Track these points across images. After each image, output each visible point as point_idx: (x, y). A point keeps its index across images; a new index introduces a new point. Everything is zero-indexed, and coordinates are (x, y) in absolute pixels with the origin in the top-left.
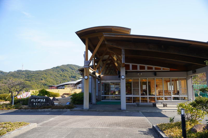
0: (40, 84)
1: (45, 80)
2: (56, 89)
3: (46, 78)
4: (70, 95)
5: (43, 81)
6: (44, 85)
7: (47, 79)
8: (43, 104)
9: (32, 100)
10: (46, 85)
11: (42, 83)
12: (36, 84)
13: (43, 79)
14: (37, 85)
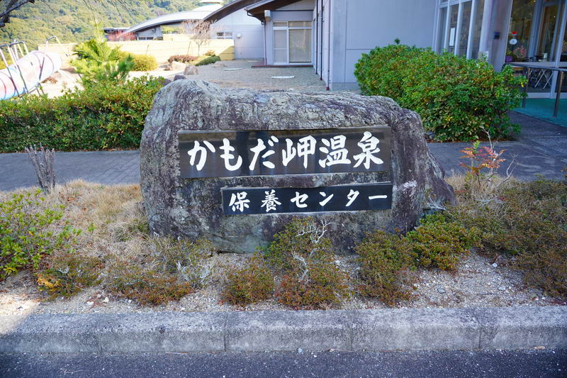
0: (60, 29)
1: (72, 15)
2: (132, 39)
3: (76, 8)
4: (196, 62)
5: (68, 18)
6: (74, 32)
7: (80, 10)
8: (353, 196)
9: (199, 155)
10: (78, 30)
11: (65, 26)
12: (45, 28)
13: (64, 10)
14: (50, 30)
